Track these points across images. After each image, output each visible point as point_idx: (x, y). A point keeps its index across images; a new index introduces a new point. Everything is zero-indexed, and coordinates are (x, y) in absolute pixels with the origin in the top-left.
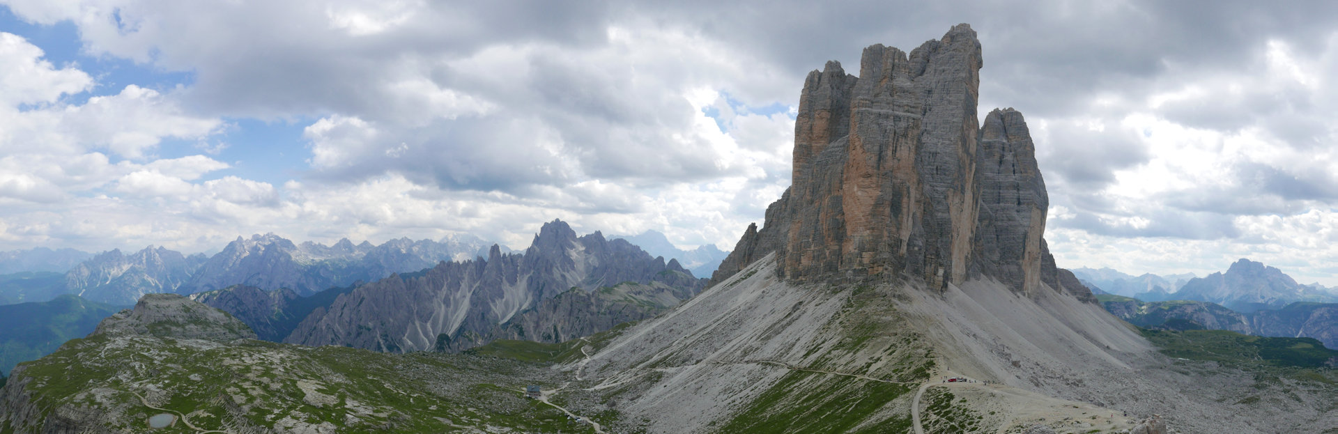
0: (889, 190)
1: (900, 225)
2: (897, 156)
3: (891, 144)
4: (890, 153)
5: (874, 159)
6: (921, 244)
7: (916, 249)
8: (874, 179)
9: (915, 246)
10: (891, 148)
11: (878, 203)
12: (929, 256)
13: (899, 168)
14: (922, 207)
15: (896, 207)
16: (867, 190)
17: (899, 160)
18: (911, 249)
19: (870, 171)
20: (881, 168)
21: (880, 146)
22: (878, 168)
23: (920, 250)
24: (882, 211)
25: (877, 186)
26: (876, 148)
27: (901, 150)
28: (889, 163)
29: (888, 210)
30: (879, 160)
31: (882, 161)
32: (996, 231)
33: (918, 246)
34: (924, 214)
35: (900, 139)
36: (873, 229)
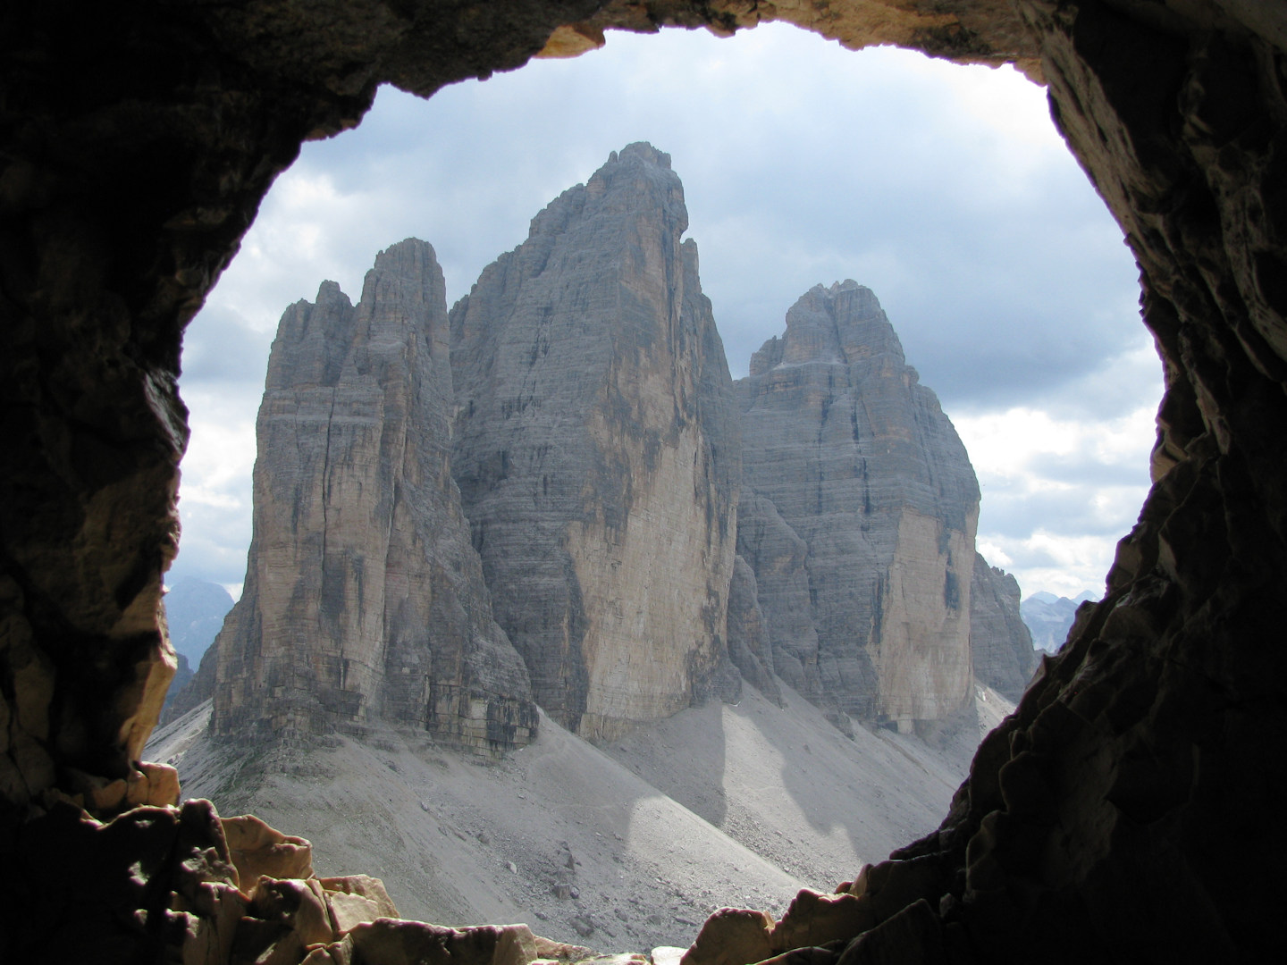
0: (316, 569)
1: (345, 631)
2: (332, 503)
3: (320, 483)
4: (317, 499)
5: (289, 512)
6: (416, 660)
7: (406, 670)
8: (291, 550)
9: (403, 665)
10: (320, 490)
11: (299, 595)
12: (443, 682)
13: (338, 526)
14: (427, 587)
15: (333, 602)
16: (282, 570)
17: (339, 510)
18: (397, 672)
19: (283, 537)
20: (300, 529)
21: (297, 490)
22: (295, 530)
23: (413, 672)
24: (303, 610)
25: (295, 563)
26: (291, 492)
27: (340, 491)
28: (315, 520)
29: (313, 607)
30: (295, 514)
31: (300, 517)
32: (811, 582)
33: (409, 665)
34: (433, 598)
35: (338, 471)
36: (289, 644)
